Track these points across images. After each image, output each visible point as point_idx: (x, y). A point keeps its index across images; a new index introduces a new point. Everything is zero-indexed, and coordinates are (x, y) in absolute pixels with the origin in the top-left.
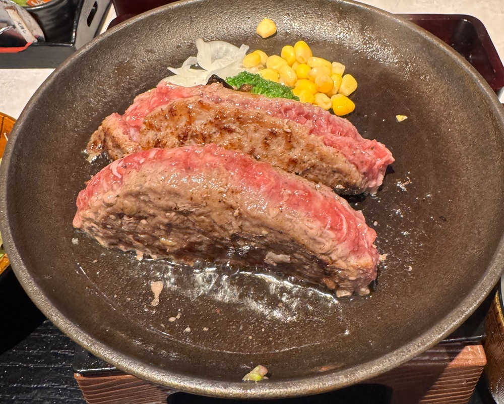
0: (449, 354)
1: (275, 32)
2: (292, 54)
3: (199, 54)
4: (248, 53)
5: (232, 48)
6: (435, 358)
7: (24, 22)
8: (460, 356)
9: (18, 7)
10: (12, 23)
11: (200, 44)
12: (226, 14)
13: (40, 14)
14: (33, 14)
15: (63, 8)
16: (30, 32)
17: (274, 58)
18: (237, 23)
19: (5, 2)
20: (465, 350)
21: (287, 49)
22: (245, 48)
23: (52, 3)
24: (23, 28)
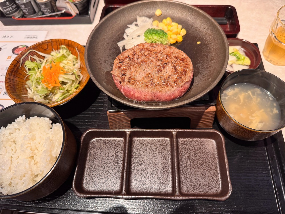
0: (206, 108)
1: (161, 14)
2: (166, 22)
3: (138, 21)
4: (153, 21)
5: (148, 19)
6: (202, 109)
7: (72, 8)
8: (209, 109)
9: (70, 2)
10: (67, 8)
11: (138, 18)
12: (145, 8)
13: (77, 5)
14: (75, 5)
15: (85, 2)
16: (74, 11)
17: (161, 23)
18: (149, 11)
19: (66, 1)
20: (210, 107)
21: (164, 21)
22: (152, 19)
23: (81, 1)
24: (71, 10)
